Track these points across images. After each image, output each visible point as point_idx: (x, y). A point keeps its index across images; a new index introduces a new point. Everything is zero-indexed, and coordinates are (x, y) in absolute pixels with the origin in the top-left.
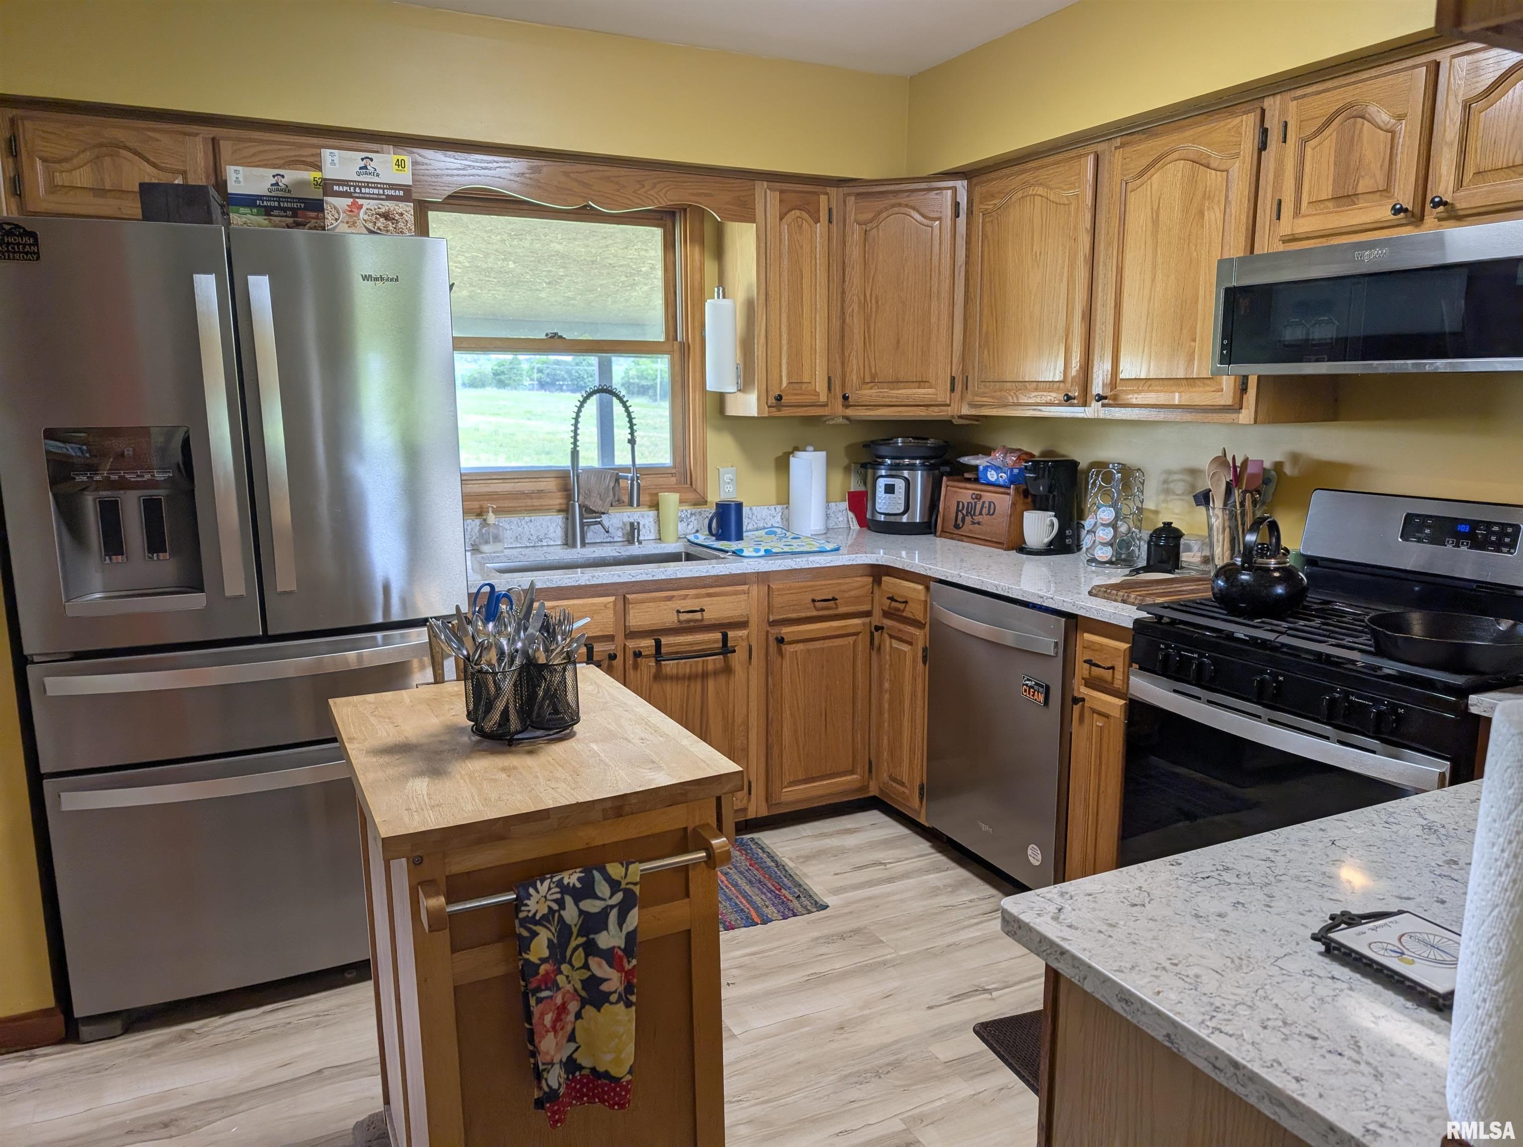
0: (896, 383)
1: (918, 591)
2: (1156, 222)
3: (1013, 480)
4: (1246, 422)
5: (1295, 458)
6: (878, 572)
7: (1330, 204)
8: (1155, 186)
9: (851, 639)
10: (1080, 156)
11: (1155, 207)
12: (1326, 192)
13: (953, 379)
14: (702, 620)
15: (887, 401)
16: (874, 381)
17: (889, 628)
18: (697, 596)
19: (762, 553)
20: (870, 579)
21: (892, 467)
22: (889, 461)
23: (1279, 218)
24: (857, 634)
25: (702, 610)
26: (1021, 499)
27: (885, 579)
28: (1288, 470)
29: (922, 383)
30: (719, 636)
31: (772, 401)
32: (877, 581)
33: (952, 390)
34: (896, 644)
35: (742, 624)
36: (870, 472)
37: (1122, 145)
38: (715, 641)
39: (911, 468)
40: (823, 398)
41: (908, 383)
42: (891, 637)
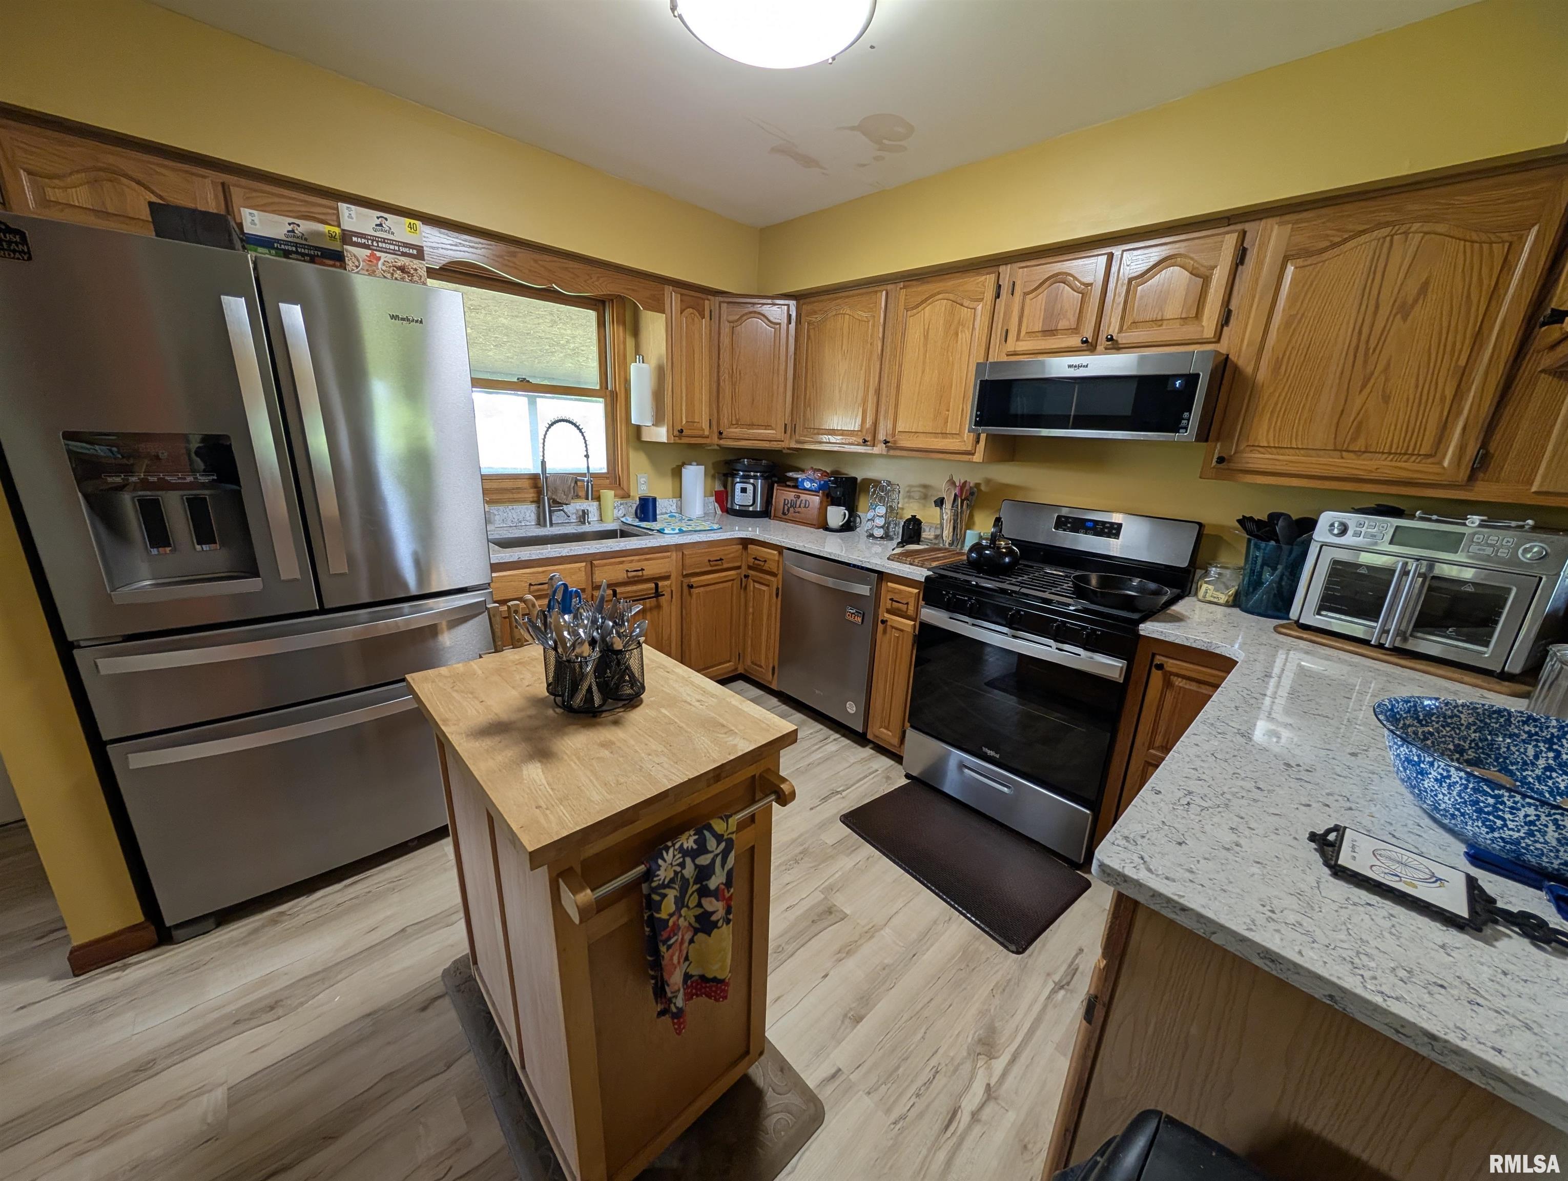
0: (752, 426)
1: (774, 555)
2: (926, 337)
3: (821, 488)
4: (977, 461)
5: (988, 481)
6: (745, 543)
7: (1039, 334)
8: (927, 315)
9: (730, 583)
10: (876, 292)
11: (926, 327)
12: (1038, 327)
13: (786, 425)
14: (642, 576)
15: (746, 436)
16: (737, 424)
17: (753, 576)
18: (639, 561)
19: (677, 531)
20: (741, 547)
21: (744, 477)
22: (741, 473)
23: (1006, 341)
24: (733, 580)
25: (642, 570)
26: (825, 499)
27: (750, 546)
28: (983, 488)
29: (767, 427)
30: (653, 585)
31: (676, 433)
32: (745, 548)
33: (785, 432)
34: (757, 585)
35: (667, 578)
36: (730, 479)
37: (904, 287)
38: (651, 589)
39: (755, 477)
40: (707, 433)
41: (759, 426)
42: (754, 581)
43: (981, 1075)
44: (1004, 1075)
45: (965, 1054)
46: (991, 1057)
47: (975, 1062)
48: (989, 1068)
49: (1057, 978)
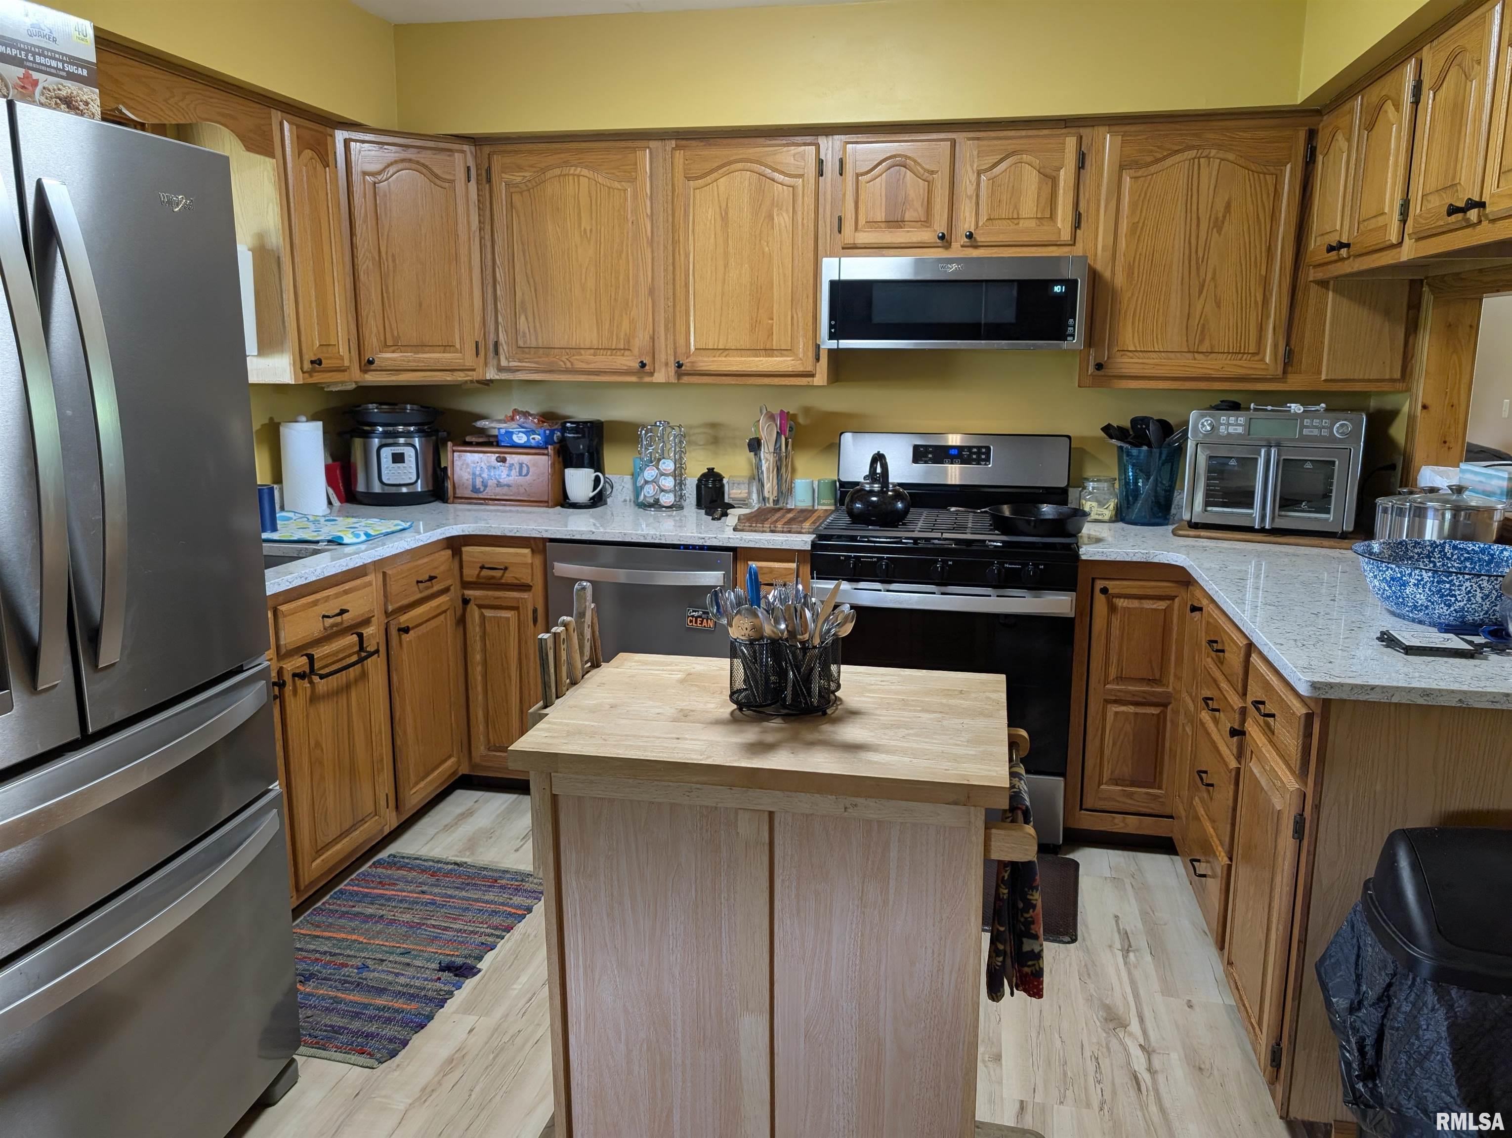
0: (421, 347)
2: (725, 219)
3: (548, 441)
4: (821, 384)
6: (455, 544)
7: (883, 225)
10: (634, 149)
11: (724, 206)
13: (477, 343)
14: (342, 623)
16: (397, 346)
18: (337, 596)
20: (449, 552)
23: (840, 232)
24: (445, 612)
25: (343, 612)
27: (464, 549)
29: (447, 347)
31: (307, 366)
32: (460, 553)
33: (477, 354)
34: (488, 613)
35: (367, 622)
41: (432, 347)
42: (480, 607)
43: (1128, 1042)
44: (1145, 1032)
45: (1105, 1035)
46: (1125, 1026)
47: (1117, 1036)
48: (1131, 1034)
49: (1118, 945)
